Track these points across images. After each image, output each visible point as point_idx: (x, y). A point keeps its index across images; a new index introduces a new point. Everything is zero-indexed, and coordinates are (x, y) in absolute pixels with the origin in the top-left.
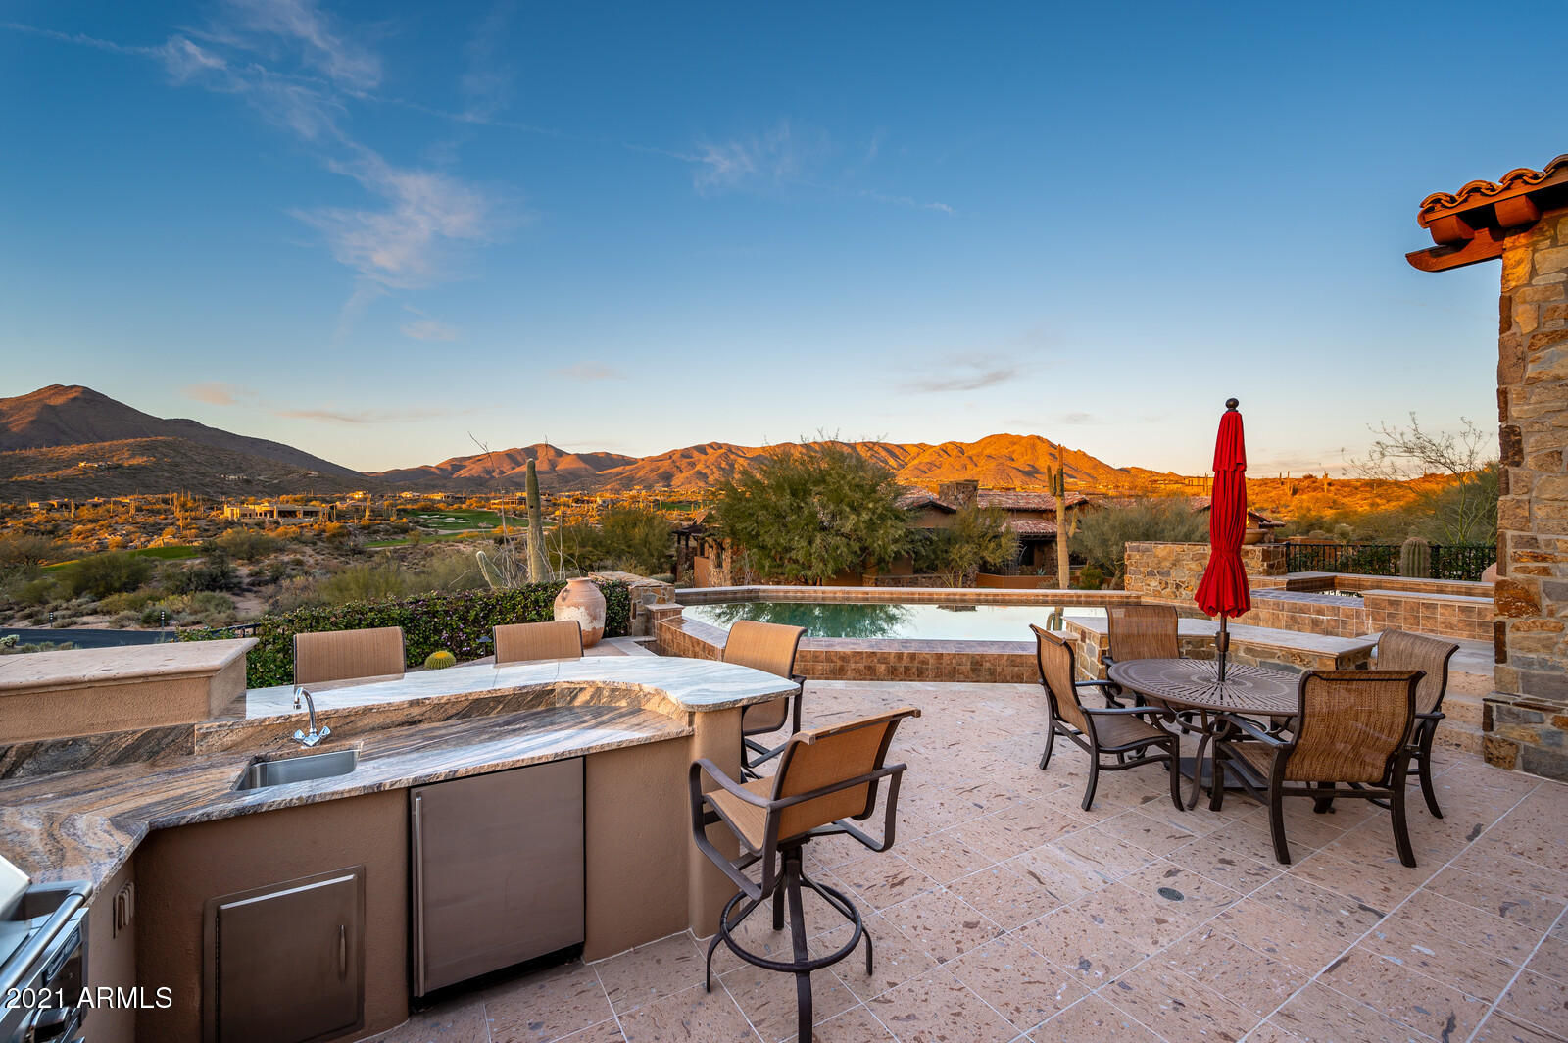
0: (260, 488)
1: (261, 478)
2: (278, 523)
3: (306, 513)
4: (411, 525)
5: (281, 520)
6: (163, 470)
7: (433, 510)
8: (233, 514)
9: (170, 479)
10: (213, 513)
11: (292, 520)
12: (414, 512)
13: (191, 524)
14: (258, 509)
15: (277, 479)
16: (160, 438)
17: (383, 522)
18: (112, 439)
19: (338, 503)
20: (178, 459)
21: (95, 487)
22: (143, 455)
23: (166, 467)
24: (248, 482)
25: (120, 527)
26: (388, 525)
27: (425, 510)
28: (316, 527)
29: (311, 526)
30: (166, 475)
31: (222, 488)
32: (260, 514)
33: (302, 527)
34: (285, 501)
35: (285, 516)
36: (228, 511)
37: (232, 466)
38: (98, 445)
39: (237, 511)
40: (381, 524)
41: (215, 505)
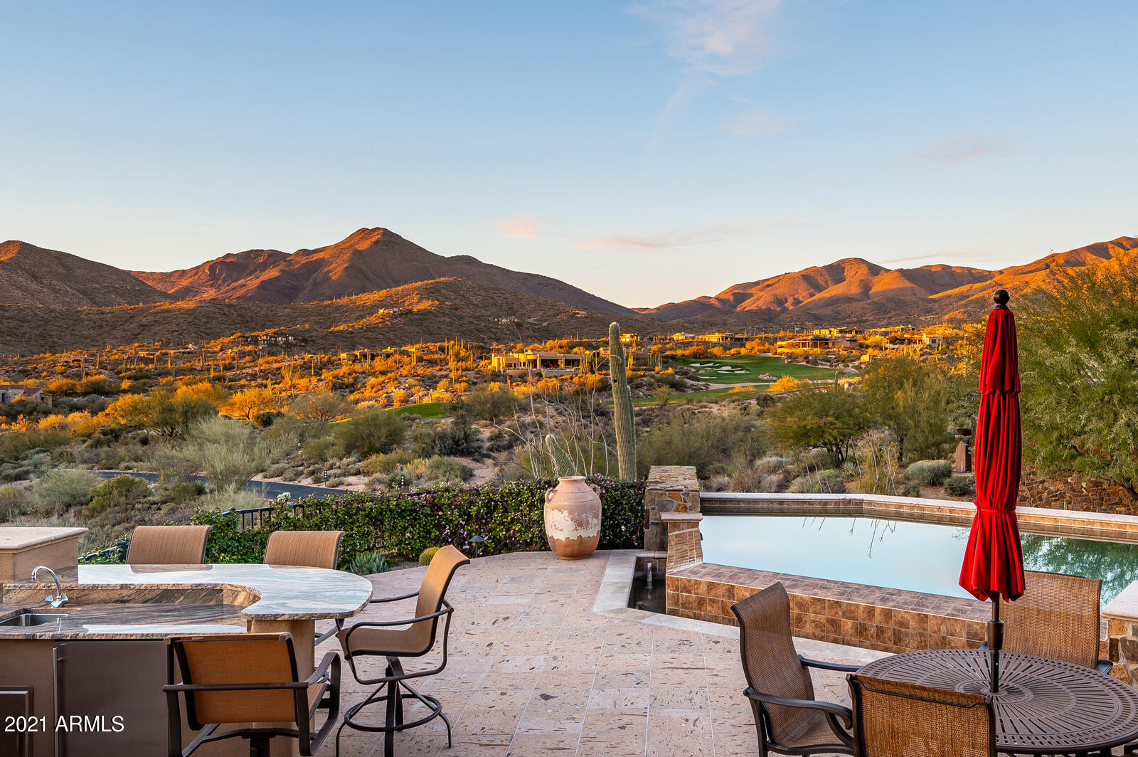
0: (530, 332)
1: (531, 320)
2: (540, 375)
3: (570, 363)
4: (677, 377)
5: (544, 371)
6: (444, 315)
7: (707, 357)
8: (499, 364)
9: (451, 324)
10: (482, 363)
11: (554, 371)
12: (685, 360)
13: (462, 376)
14: (522, 357)
15: (546, 321)
16: (442, 279)
17: (647, 373)
18: (406, 283)
19: (601, 349)
20: (458, 302)
21: (390, 335)
22: (428, 299)
23: (447, 311)
24: (518, 325)
25: (402, 380)
26: (652, 377)
27: (697, 356)
28: (576, 379)
29: (571, 378)
30: (448, 320)
31: (495, 333)
32: (524, 363)
33: (563, 380)
34: (551, 348)
35: (547, 366)
36: (495, 360)
37: (504, 306)
38: (393, 290)
39: (503, 360)
40: (644, 376)
41: (484, 353)
